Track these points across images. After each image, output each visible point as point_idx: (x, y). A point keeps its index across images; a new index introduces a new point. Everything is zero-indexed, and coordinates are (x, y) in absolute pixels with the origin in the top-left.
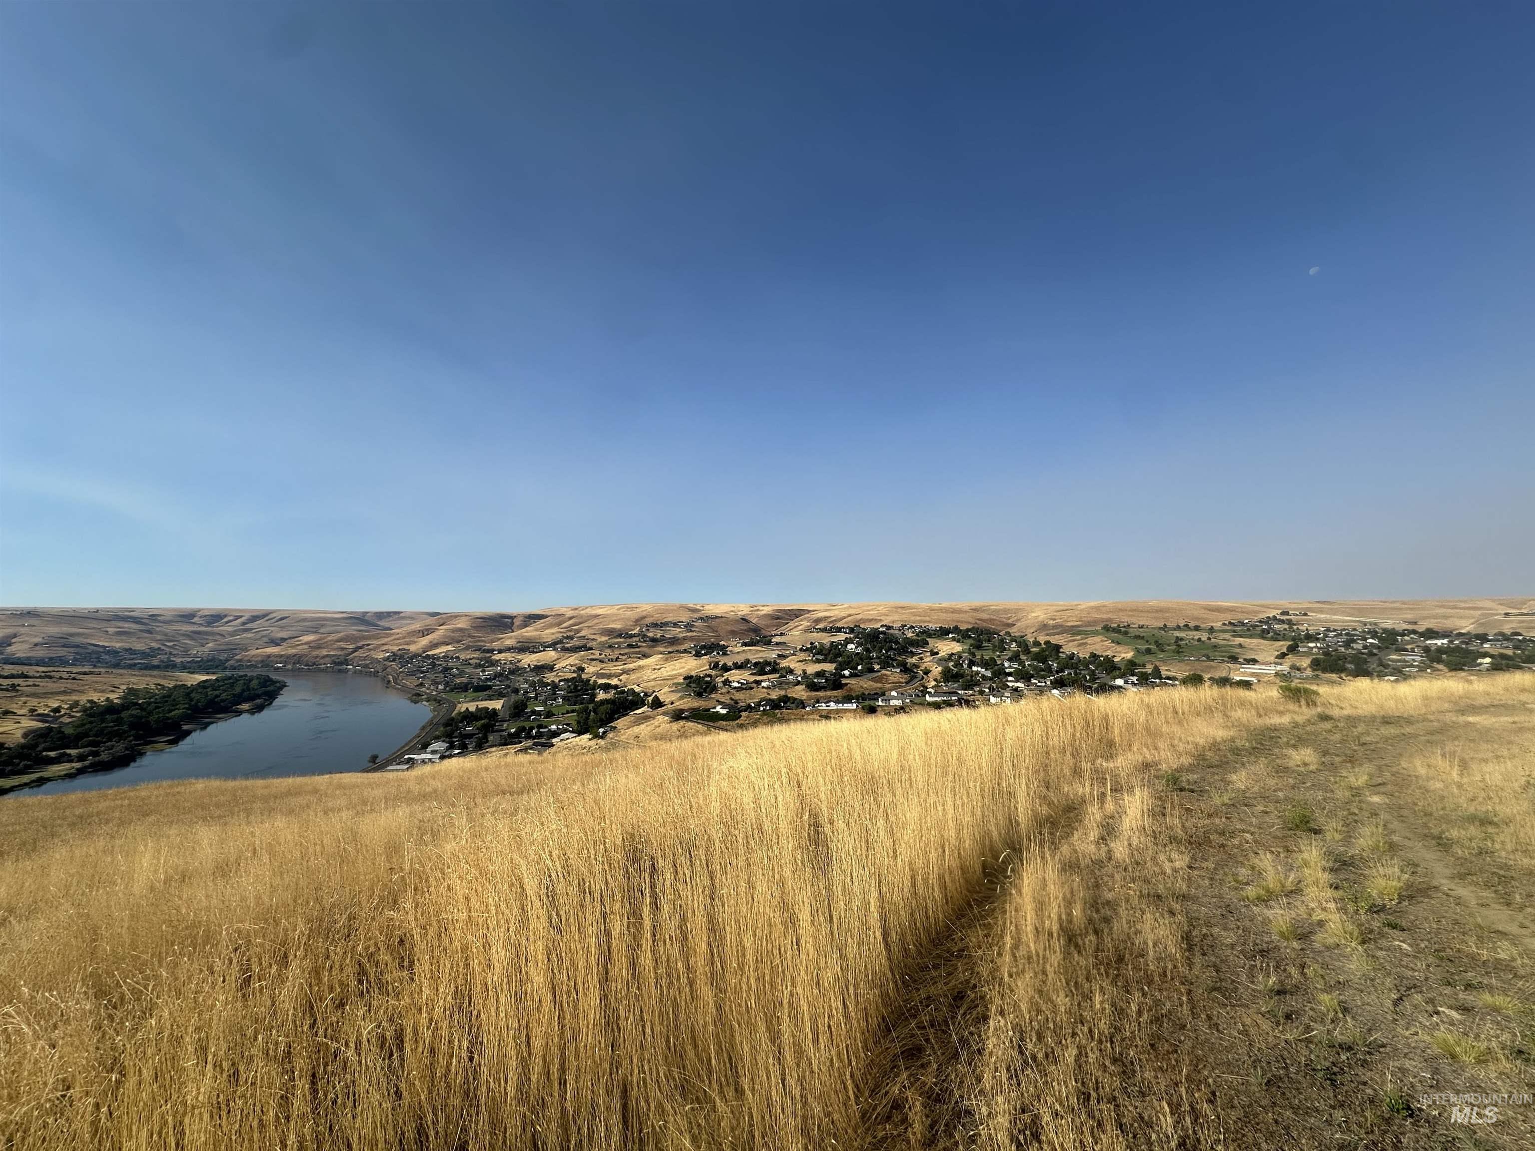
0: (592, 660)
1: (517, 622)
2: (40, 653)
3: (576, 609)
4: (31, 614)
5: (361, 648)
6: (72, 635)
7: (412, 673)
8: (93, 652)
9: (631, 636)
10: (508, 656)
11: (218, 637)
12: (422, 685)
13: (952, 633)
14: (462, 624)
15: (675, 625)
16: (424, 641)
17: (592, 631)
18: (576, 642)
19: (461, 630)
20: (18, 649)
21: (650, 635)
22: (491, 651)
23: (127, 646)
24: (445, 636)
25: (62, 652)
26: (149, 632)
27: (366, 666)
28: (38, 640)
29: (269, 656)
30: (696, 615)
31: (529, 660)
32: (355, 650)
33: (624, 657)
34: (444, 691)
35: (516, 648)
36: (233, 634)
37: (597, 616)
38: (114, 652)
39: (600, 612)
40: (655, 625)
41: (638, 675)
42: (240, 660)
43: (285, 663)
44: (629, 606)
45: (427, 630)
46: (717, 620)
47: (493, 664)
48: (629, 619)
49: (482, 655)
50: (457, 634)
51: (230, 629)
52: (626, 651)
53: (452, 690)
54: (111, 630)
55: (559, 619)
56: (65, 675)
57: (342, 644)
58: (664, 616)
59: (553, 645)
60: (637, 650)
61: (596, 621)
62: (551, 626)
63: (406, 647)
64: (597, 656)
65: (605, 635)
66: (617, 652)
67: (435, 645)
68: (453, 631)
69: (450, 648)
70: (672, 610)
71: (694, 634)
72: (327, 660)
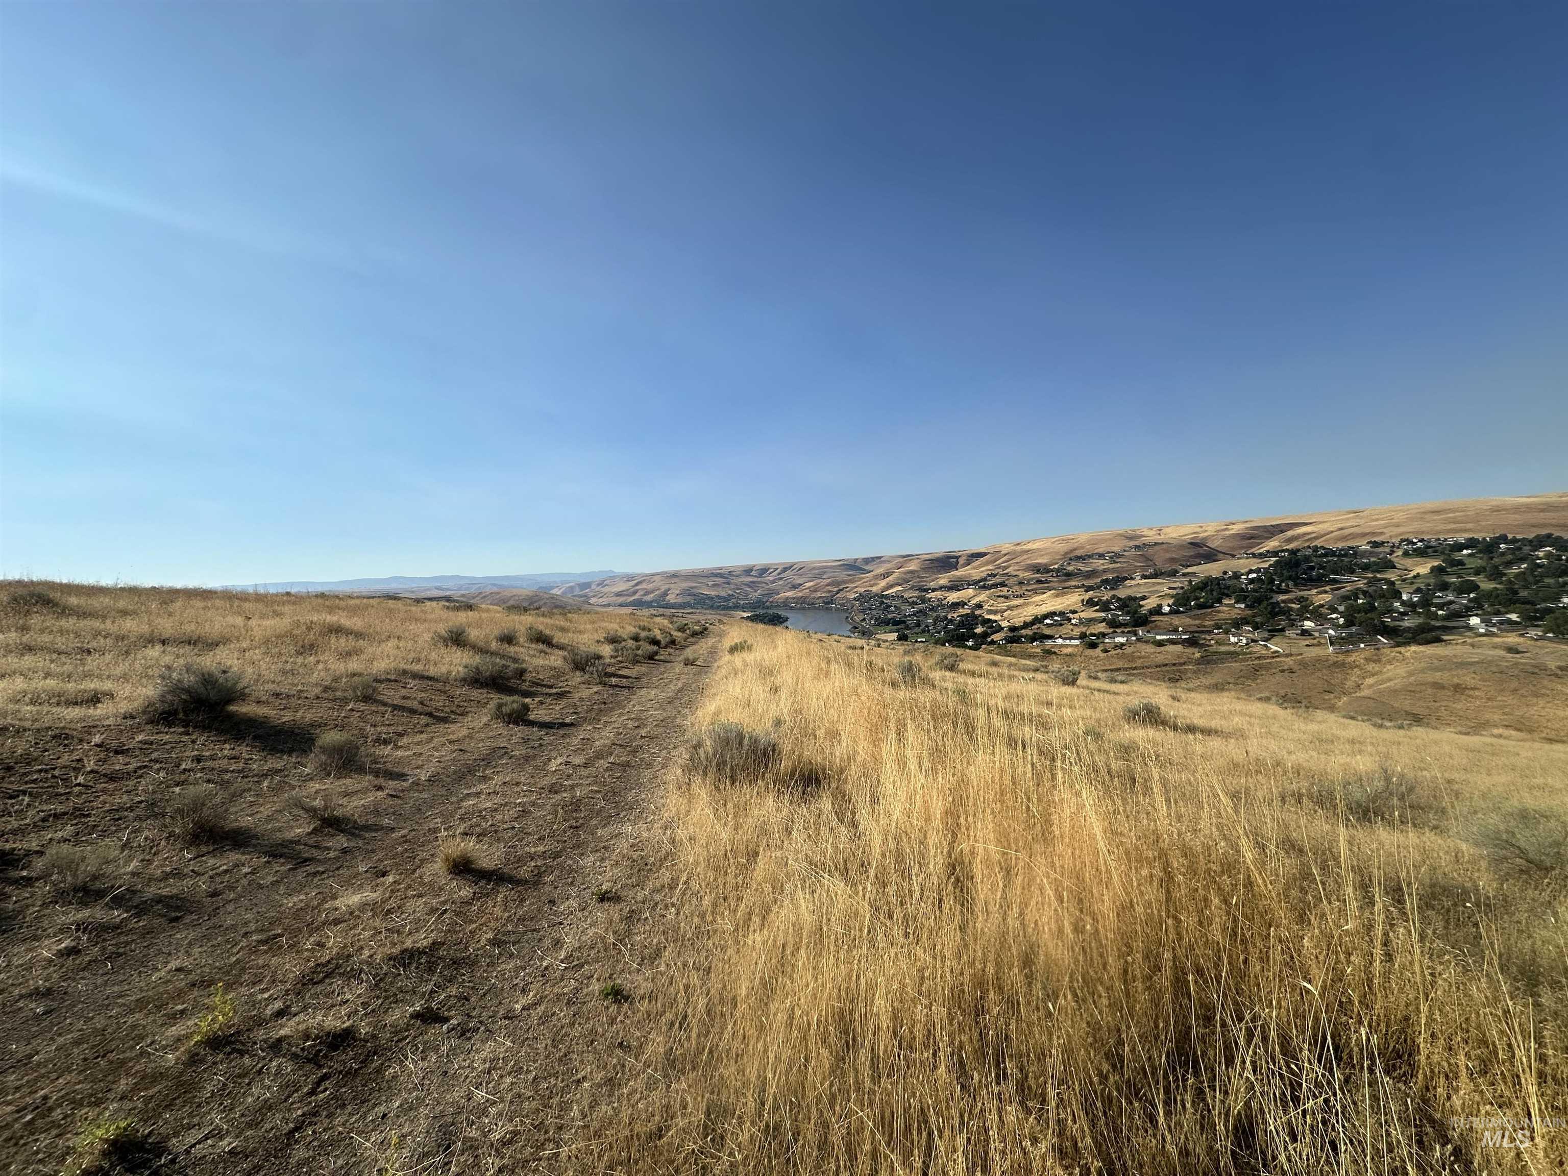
0: (999, 596)
1: (961, 561)
2: (680, 600)
3: (1018, 544)
4: (674, 575)
5: (842, 590)
6: (692, 588)
7: (863, 611)
8: (703, 598)
9: (1048, 571)
10: (938, 594)
11: (764, 585)
12: (864, 619)
13: (1467, 548)
14: (913, 566)
15: (1101, 556)
16: (883, 583)
17: (1016, 568)
18: (998, 580)
19: (912, 572)
20: (671, 598)
21: (1070, 568)
22: (926, 590)
23: (717, 593)
24: (898, 578)
25: (688, 599)
26: (728, 583)
27: (843, 605)
28: (678, 592)
29: (787, 599)
30: (1132, 543)
31: (953, 597)
32: (838, 592)
33: (1030, 593)
34: (875, 625)
35: (946, 587)
36: (773, 582)
37: (1027, 551)
38: (711, 598)
39: (1035, 546)
40: (1079, 558)
41: (1020, 611)
42: (771, 602)
43: (797, 603)
44: (1064, 538)
45: (887, 573)
46: (1157, 548)
47: (923, 600)
48: (1057, 553)
49: (920, 594)
50: (908, 576)
51: (771, 578)
52: (1035, 586)
53: (879, 625)
54: (710, 584)
55: (998, 554)
56: (680, 615)
57: (829, 588)
58: (1096, 546)
59: (976, 583)
60: (1046, 585)
61: (1025, 557)
62: (987, 563)
63: (870, 589)
64: (1005, 593)
65: (1029, 571)
66: (1024, 588)
67: (891, 586)
68: (905, 573)
69: (900, 588)
70: (1106, 540)
71: (1119, 565)
72: (821, 600)
